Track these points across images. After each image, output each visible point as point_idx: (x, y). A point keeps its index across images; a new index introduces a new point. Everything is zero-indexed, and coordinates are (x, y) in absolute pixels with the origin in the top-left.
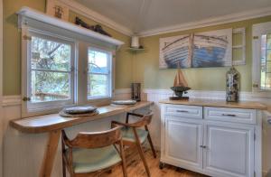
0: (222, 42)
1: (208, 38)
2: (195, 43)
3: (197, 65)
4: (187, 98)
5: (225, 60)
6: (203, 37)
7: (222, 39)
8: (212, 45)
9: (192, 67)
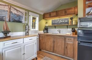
0: (22, 14)
1: (17, 10)
2: (11, 10)
3: (12, 21)
4: (10, 36)
5: (22, 20)
6: (15, 9)
7: (22, 13)
8: (18, 14)
9: (10, 21)
